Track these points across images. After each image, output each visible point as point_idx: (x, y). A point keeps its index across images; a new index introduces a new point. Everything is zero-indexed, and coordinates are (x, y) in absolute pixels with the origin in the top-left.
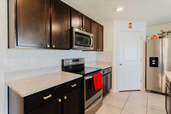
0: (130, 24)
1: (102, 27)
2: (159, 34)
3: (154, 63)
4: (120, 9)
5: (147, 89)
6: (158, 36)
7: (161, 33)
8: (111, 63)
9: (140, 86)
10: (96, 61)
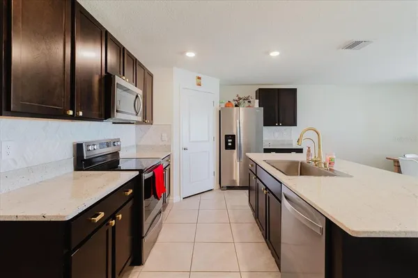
0: (199, 78)
1: (151, 76)
2: (234, 100)
3: (230, 144)
4: (190, 55)
5: (222, 185)
6: (234, 103)
7: (237, 98)
8: (169, 147)
9: (212, 182)
10: (137, 146)
